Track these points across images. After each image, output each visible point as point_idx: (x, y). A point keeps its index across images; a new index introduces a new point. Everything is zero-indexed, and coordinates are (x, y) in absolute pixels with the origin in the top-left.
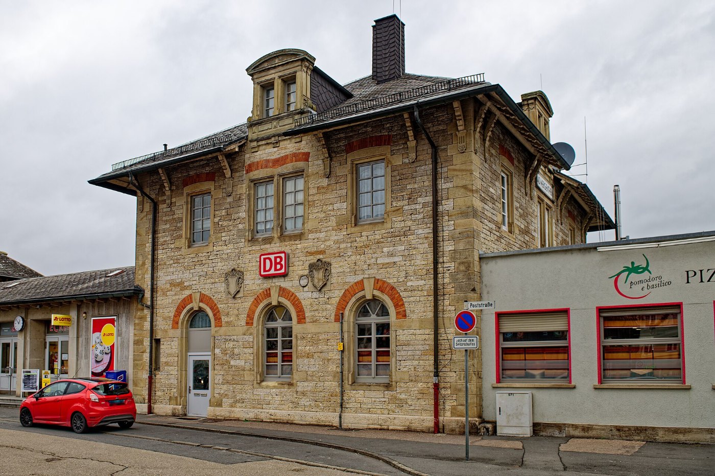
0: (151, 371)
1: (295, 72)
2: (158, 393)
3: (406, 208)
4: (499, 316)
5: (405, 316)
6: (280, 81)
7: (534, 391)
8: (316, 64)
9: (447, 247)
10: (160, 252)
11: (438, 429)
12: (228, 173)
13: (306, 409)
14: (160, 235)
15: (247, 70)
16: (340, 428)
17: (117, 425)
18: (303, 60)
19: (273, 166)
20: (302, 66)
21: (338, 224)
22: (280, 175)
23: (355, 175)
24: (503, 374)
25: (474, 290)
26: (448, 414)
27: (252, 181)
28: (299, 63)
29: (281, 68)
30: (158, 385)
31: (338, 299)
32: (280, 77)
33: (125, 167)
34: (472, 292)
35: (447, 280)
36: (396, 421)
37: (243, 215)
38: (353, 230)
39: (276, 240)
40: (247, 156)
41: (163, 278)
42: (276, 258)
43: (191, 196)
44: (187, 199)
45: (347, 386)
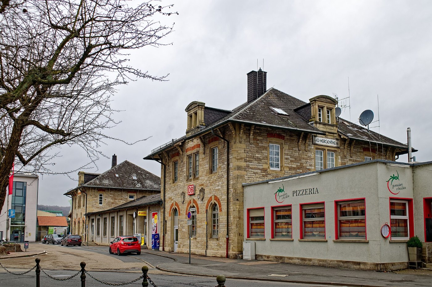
0: (164, 234)
1: (197, 111)
2: (166, 243)
3: (222, 166)
4: (249, 210)
5: (221, 210)
6: (194, 114)
7: (256, 241)
8: (206, 106)
9: (231, 182)
10: (166, 185)
11: (228, 256)
12: (181, 152)
13: (199, 249)
14: (166, 178)
15: (185, 110)
16: (206, 256)
17: (136, 253)
18: (199, 105)
19: (192, 150)
20: (198, 108)
21: (207, 174)
22: (194, 153)
23: (211, 153)
24: (251, 234)
25: (237, 200)
26: (231, 250)
27: (187, 156)
28: (198, 107)
29: (194, 109)
30: (166, 239)
31: (206, 204)
32: (194, 113)
33: (161, 149)
34: (237, 201)
35: (231, 196)
36: (219, 253)
37: (185, 170)
38: (210, 175)
39: (192, 180)
40: (186, 145)
41: (167, 195)
42: (191, 187)
43: (174, 162)
44: (173, 163)
45: (208, 239)
